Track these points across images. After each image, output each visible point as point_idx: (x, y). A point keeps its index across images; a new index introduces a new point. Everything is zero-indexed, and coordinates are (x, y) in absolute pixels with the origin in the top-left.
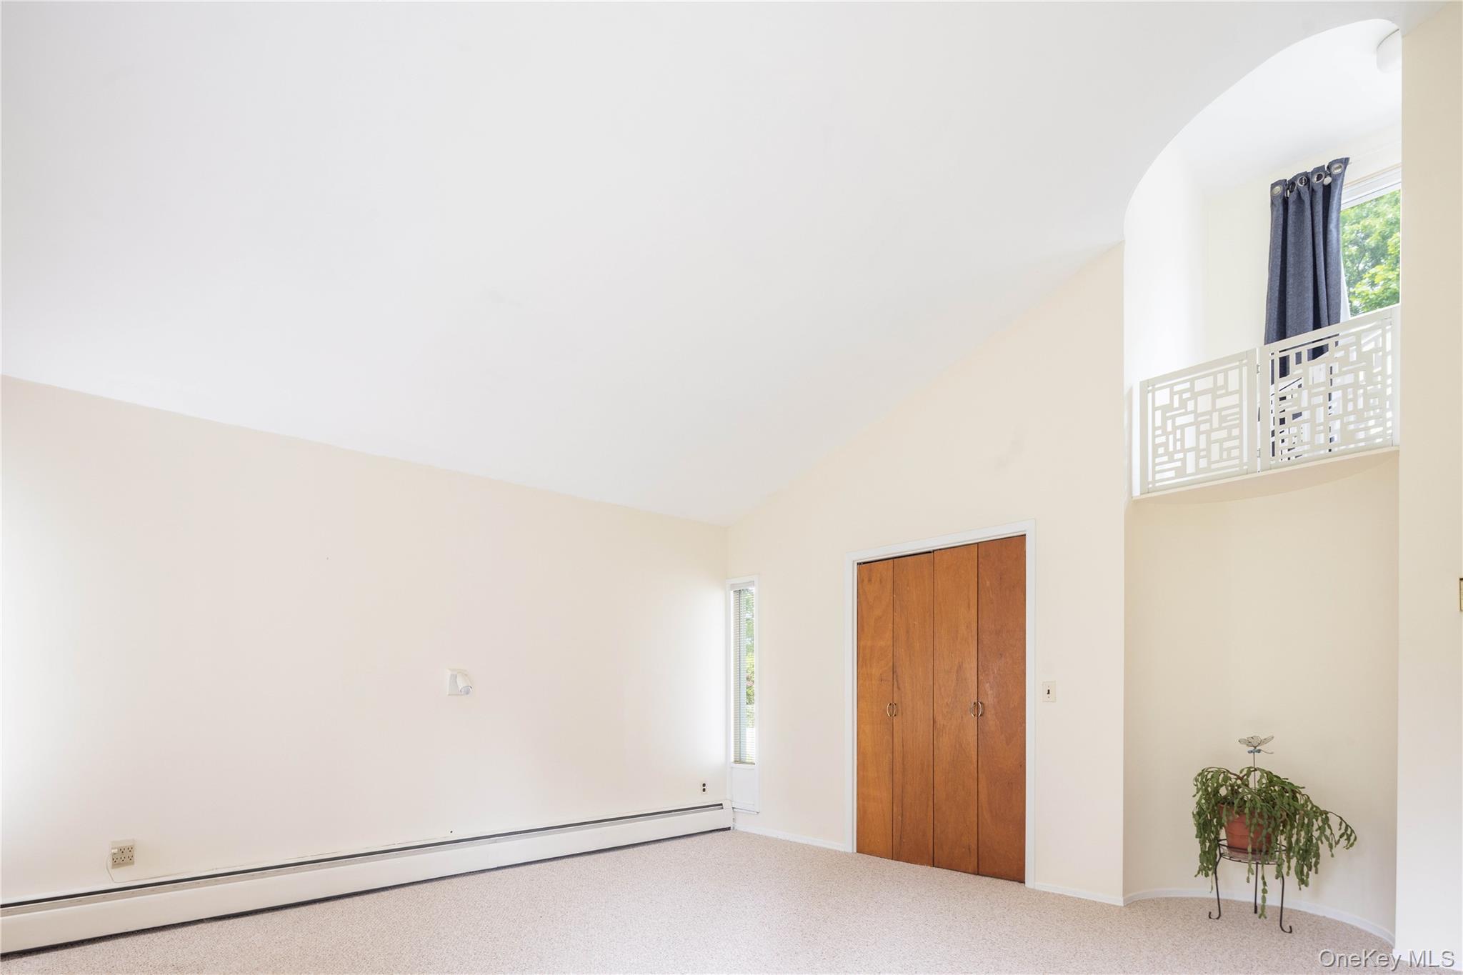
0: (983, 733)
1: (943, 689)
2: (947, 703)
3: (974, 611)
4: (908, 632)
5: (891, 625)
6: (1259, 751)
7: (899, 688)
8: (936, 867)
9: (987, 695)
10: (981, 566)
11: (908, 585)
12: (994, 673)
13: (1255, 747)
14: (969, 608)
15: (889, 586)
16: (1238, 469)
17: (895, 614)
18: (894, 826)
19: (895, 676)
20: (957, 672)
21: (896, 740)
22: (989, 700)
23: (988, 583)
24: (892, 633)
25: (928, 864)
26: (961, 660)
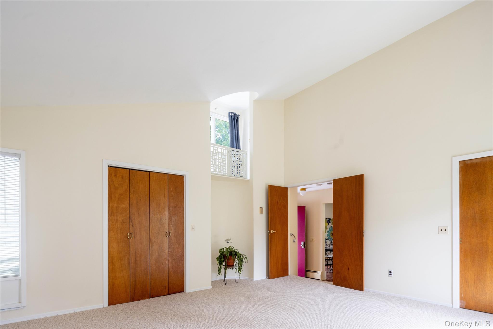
0: (170, 243)
1: (154, 227)
2: (156, 232)
3: (167, 198)
4: (137, 202)
5: (128, 198)
6: (229, 242)
7: (133, 227)
8: (151, 298)
9: (171, 229)
10: (169, 182)
11: (137, 182)
12: (174, 221)
13: (228, 241)
14: (165, 197)
15: (127, 180)
16: (224, 174)
17: (131, 194)
18: (131, 287)
19: (131, 221)
20: (160, 220)
21: (131, 249)
22: (172, 231)
23: (172, 189)
24: (129, 202)
25: (148, 298)
26: (161, 216)
